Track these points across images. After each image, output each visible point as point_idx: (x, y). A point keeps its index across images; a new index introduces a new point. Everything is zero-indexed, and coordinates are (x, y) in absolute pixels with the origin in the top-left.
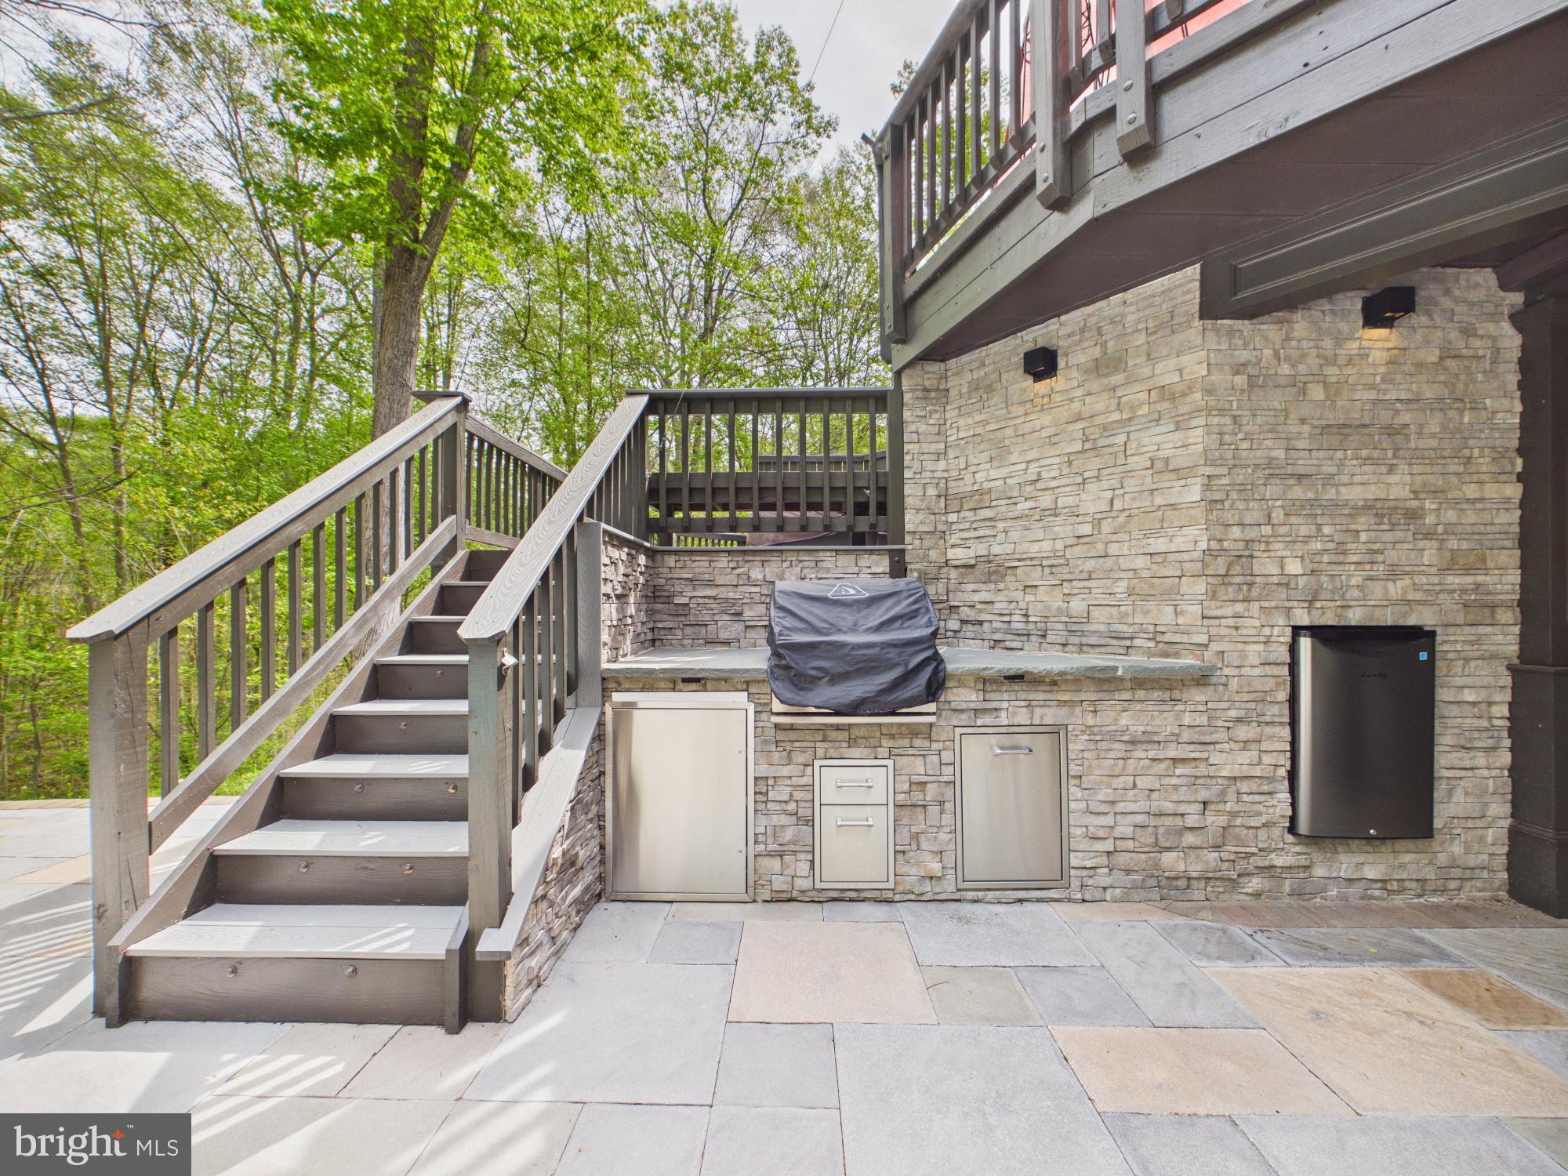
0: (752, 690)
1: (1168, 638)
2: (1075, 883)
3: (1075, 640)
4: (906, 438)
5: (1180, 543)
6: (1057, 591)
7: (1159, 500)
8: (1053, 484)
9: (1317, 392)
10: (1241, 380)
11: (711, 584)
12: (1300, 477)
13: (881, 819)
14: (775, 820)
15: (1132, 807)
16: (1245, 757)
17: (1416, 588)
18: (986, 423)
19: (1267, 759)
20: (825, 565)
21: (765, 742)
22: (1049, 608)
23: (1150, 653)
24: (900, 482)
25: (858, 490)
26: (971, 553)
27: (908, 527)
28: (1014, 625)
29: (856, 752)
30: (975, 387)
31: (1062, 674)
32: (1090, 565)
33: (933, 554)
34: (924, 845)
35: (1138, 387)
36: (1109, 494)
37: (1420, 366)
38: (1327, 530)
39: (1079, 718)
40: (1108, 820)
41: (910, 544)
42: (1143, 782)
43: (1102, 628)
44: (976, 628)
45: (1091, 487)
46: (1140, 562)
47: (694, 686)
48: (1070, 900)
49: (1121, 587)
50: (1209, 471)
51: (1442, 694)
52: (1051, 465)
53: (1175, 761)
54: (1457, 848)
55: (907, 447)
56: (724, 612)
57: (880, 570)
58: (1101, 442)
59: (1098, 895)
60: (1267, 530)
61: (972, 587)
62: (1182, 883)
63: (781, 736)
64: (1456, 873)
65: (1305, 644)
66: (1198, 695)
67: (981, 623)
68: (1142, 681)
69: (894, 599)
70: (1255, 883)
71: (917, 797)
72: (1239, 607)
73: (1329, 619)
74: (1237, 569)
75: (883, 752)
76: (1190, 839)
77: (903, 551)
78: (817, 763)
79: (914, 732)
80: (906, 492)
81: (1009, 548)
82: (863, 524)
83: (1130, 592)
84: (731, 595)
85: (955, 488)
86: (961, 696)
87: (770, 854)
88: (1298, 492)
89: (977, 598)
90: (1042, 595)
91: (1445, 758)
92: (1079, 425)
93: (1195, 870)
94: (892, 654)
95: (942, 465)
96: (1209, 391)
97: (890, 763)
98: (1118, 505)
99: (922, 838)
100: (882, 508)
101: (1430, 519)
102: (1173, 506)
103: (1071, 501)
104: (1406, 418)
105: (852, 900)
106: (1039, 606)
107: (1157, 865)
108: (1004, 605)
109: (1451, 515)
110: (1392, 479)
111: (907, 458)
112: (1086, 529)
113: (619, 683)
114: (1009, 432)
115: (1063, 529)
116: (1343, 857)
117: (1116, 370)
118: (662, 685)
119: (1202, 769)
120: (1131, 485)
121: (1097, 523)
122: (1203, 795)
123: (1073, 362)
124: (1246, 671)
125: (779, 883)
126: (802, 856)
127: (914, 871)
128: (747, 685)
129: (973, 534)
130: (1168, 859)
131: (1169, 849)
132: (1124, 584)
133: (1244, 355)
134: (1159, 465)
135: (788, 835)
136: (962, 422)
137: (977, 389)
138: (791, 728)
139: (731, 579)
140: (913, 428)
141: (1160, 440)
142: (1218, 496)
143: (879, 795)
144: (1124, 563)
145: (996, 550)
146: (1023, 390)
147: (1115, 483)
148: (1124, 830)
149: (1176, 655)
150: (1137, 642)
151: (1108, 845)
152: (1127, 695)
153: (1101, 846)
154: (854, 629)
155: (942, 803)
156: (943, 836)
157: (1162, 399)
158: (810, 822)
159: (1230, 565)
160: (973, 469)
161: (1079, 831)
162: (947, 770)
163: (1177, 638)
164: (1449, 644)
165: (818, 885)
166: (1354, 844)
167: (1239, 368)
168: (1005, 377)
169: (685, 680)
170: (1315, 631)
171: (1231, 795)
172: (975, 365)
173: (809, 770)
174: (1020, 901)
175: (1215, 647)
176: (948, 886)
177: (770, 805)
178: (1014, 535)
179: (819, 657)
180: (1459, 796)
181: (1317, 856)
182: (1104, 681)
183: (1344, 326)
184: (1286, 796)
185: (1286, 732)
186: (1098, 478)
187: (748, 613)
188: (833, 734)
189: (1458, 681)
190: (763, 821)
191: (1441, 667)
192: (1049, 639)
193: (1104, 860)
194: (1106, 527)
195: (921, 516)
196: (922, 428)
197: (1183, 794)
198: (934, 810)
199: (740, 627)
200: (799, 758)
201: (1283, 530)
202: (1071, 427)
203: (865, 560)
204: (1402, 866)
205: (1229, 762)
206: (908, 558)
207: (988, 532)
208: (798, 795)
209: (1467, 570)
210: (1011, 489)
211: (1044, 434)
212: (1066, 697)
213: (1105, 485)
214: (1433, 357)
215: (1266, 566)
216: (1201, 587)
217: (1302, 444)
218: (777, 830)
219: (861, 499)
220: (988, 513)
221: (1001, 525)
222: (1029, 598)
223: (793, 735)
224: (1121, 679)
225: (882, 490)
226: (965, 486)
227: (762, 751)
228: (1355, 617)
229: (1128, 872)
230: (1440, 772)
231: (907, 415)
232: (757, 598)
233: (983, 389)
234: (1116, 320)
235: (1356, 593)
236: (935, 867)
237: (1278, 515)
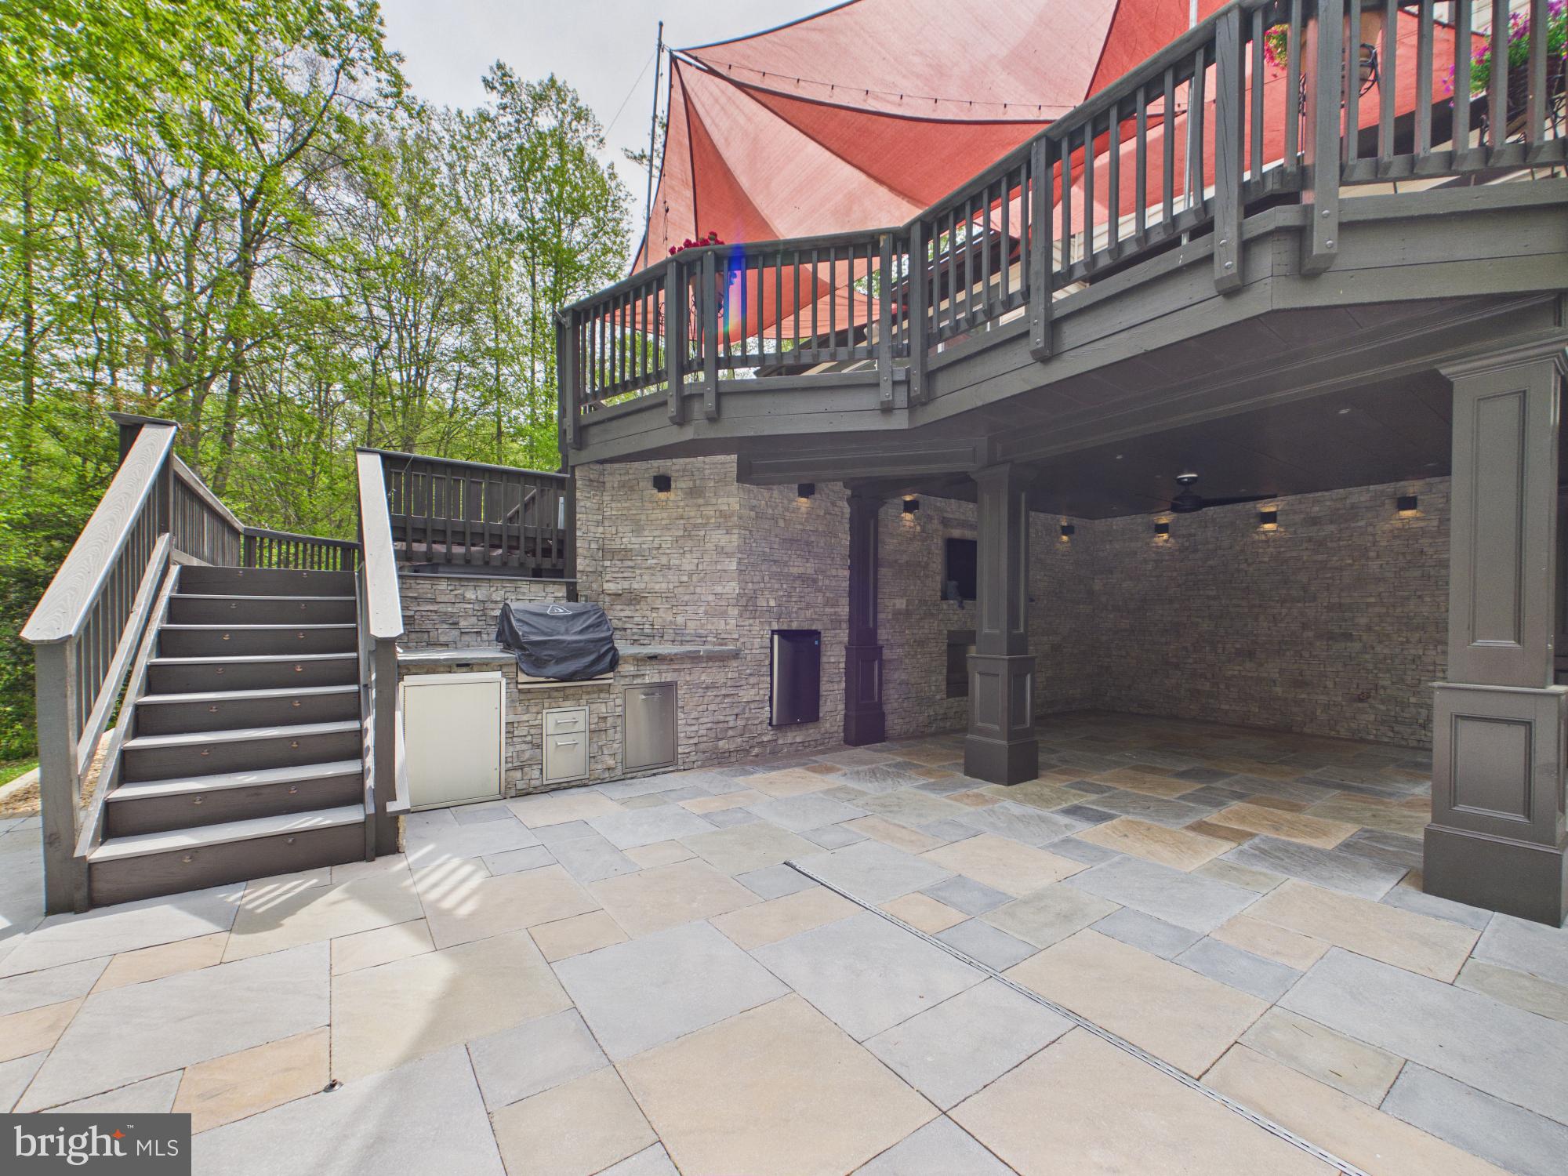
0: (505, 670)
1: (723, 636)
2: (680, 762)
3: (679, 638)
4: (578, 510)
5: (728, 590)
6: (669, 612)
7: (719, 567)
8: (668, 551)
9: (781, 523)
10: (753, 514)
11: (434, 601)
12: (775, 561)
13: (582, 740)
14: (518, 747)
15: (706, 720)
16: (753, 692)
17: (815, 613)
18: (629, 509)
19: (761, 692)
20: (522, 590)
21: (513, 701)
22: (664, 621)
23: (714, 644)
24: (574, 539)
25: (544, 540)
26: (620, 586)
27: (579, 568)
28: (646, 631)
29: (568, 703)
30: (622, 485)
31: (676, 654)
32: (686, 598)
33: (594, 586)
34: (606, 752)
35: (710, 508)
36: (696, 561)
37: (818, 516)
38: (785, 586)
39: (682, 678)
40: (695, 728)
41: (580, 579)
42: (712, 707)
43: (692, 632)
44: (623, 633)
45: (688, 556)
46: (711, 598)
47: (464, 669)
48: (678, 770)
49: (701, 610)
50: (740, 556)
51: (824, 659)
52: (667, 541)
53: (725, 696)
54: (828, 725)
55: (578, 516)
56: (443, 622)
57: (560, 595)
58: (693, 533)
59: (691, 766)
60: (762, 585)
61: (619, 607)
62: (727, 755)
63: (522, 697)
64: (827, 735)
65: (776, 637)
66: (734, 663)
67: (625, 629)
68: (711, 657)
69: (585, 617)
70: (756, 750)
71: (602, 725)
72: (751, 621)
73: (785, 627)
74: (750, 603)
75: (583, 702)
76: (730, 733)
77: (576, 583)
78: (544, 711)
79: (601, 689)
80: (578, 545)
81: (643, 586)
82: (547, 564)
83: (706, 613)
84: (450, 609)
85: (609, 545)
86: (626, 668)
87: (515, 769)
88: (774, 568)
89: (622, 614)
90: (661, 613)
91: (824, 687)
92: (682, 522)
93: (732, 747)
94: (591, 646)
95: (601, 529)
96: (740, 518)
97: (587, 708)
98: (700, 567)
99: (604, 748)
100: (560, 553)
101: (820, 584)
102: (725, 571)
103: (677, 562)
104: (813, 539)
105: (565, 788)
106: (660, 620)
107: (717, 747)
108: (639, 619)
109: (827, 582)
110: (808, 565)
111: (579, 523)
112: (685, 578)
113: (408, 669)
114: (643, 517)
115: (673, 577)
116: (789, 734)
117: (700, 496)
118: (442, 669)
119: (736, 699)
120: (707, 558)
121: (690, 576)
122: (736, 711)
123: (680, 484)
124: (754, 651)
125: (520, 785)
126: (535, 767)
127: (600, 766)
128: (500, 668)
129: (620, 575)
130: (721, 743)
131: (722, 739)
132: (703, 608)
133: (754, 502)
134: (719, 550)
135: (527, 755)
136: (614, 505)
137: (624, 486)
138: (529, 691)
139: (451, 598)
140: (582, 504)
141: (719, 537)
142: (743, 568)
143: (581, 727)
144: (703, 598)
145: (635, 586)
146: (652, 495)
147: (699, 555)
148: (703, 732)
149: (726, 644)
150: (709, 639)
151: (695, 740)
152: (704, 665)
153: (692, 741)
154: (567, 632)
155: (615, 727)
156: (616, 746)
157: (721, 517)
158: (540, 746)
159: (748, 601)
160: (621, 535)
161: (682, 735)
162: (619, 709)
163: (726, 636)
164: (827, 637)
165: (545, 782)
166: (793, 727)
167: (752, 508)
168: (641, 484)
169: (459, 666)
170: (780, 632)
171: (747, 711)
172: (622, 472)
173: (540, 716)
174: (654, 775)
175: (742, 640)
176: (618, 772)
177: (515, 739)
178: (646, 578)
179: (547, 649)
180: (829, 703)
181: (780, 735)
182: (694, 658)
183: (791, 495)
184: (768, 709)
185: (769, 679)
186: (691, 551)
187: (463, 623)
188: (555, 694)
189: (829, 653)
190: (511, 749)
191: (823, 648)
192: (665, 638)
193: (693, 748)
194: (695, 578)
195: (587, 561)
196: (588, 504)
197: (728, 711)
198: (611, 731)
199: (456, 633)
200: (534, 709)
201: (768, 585)
202: (678, 522)
203: (550, 588)
204: (810, 735)
205: (747, 694)
206: (578, 588)
207: (630, 575)
208: (533, 731)
209: (832, 606)
210: (644, 550)
211: (664, 522)
212: (677, 667)
213: (694, 556)
214: (822, 513)
215: (761, 602)
216: (736, 612)
217: (776, 546)
218: (520, 753)
219: (547, 546)
220: (630, 563)
221: (638, 571)
222: (654, 615)
223: (529, 696)
224: (702, 657)
225: (561, 542)
226: (616, 545)
227: (511, 704)
228: (794, 626)
229: (704, 752)
230: (822, 693)
231: (578, 494)
232: (470, 613)
233: (629, 488)
234: (701, 470)
235: (794, 615)
236: (611, 762)
237: (767, 578)
